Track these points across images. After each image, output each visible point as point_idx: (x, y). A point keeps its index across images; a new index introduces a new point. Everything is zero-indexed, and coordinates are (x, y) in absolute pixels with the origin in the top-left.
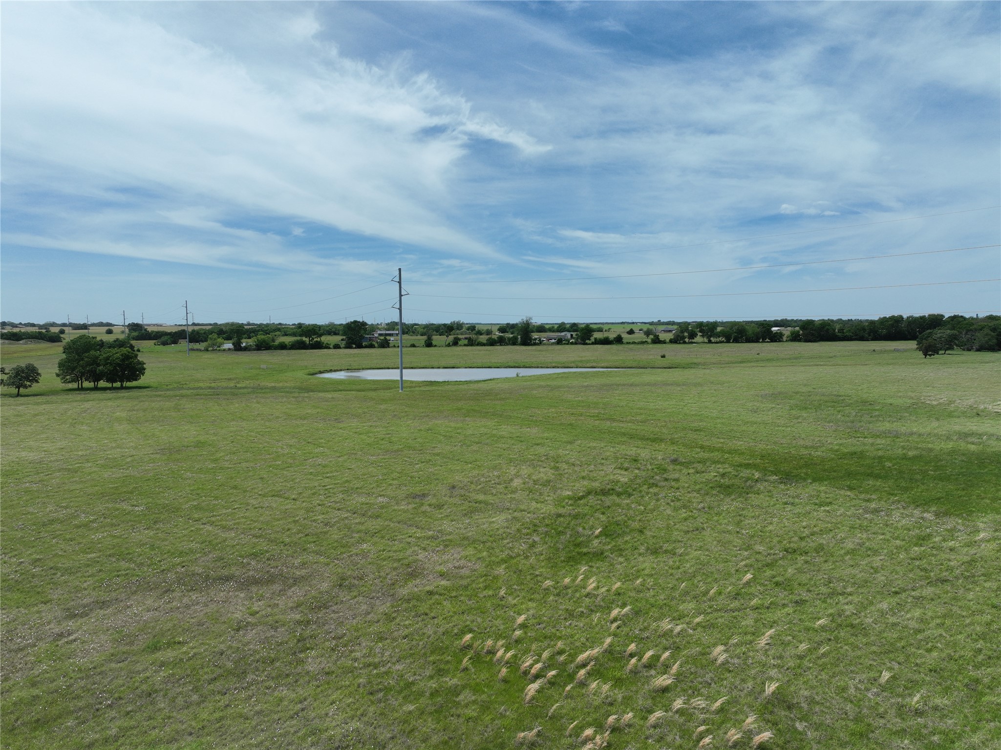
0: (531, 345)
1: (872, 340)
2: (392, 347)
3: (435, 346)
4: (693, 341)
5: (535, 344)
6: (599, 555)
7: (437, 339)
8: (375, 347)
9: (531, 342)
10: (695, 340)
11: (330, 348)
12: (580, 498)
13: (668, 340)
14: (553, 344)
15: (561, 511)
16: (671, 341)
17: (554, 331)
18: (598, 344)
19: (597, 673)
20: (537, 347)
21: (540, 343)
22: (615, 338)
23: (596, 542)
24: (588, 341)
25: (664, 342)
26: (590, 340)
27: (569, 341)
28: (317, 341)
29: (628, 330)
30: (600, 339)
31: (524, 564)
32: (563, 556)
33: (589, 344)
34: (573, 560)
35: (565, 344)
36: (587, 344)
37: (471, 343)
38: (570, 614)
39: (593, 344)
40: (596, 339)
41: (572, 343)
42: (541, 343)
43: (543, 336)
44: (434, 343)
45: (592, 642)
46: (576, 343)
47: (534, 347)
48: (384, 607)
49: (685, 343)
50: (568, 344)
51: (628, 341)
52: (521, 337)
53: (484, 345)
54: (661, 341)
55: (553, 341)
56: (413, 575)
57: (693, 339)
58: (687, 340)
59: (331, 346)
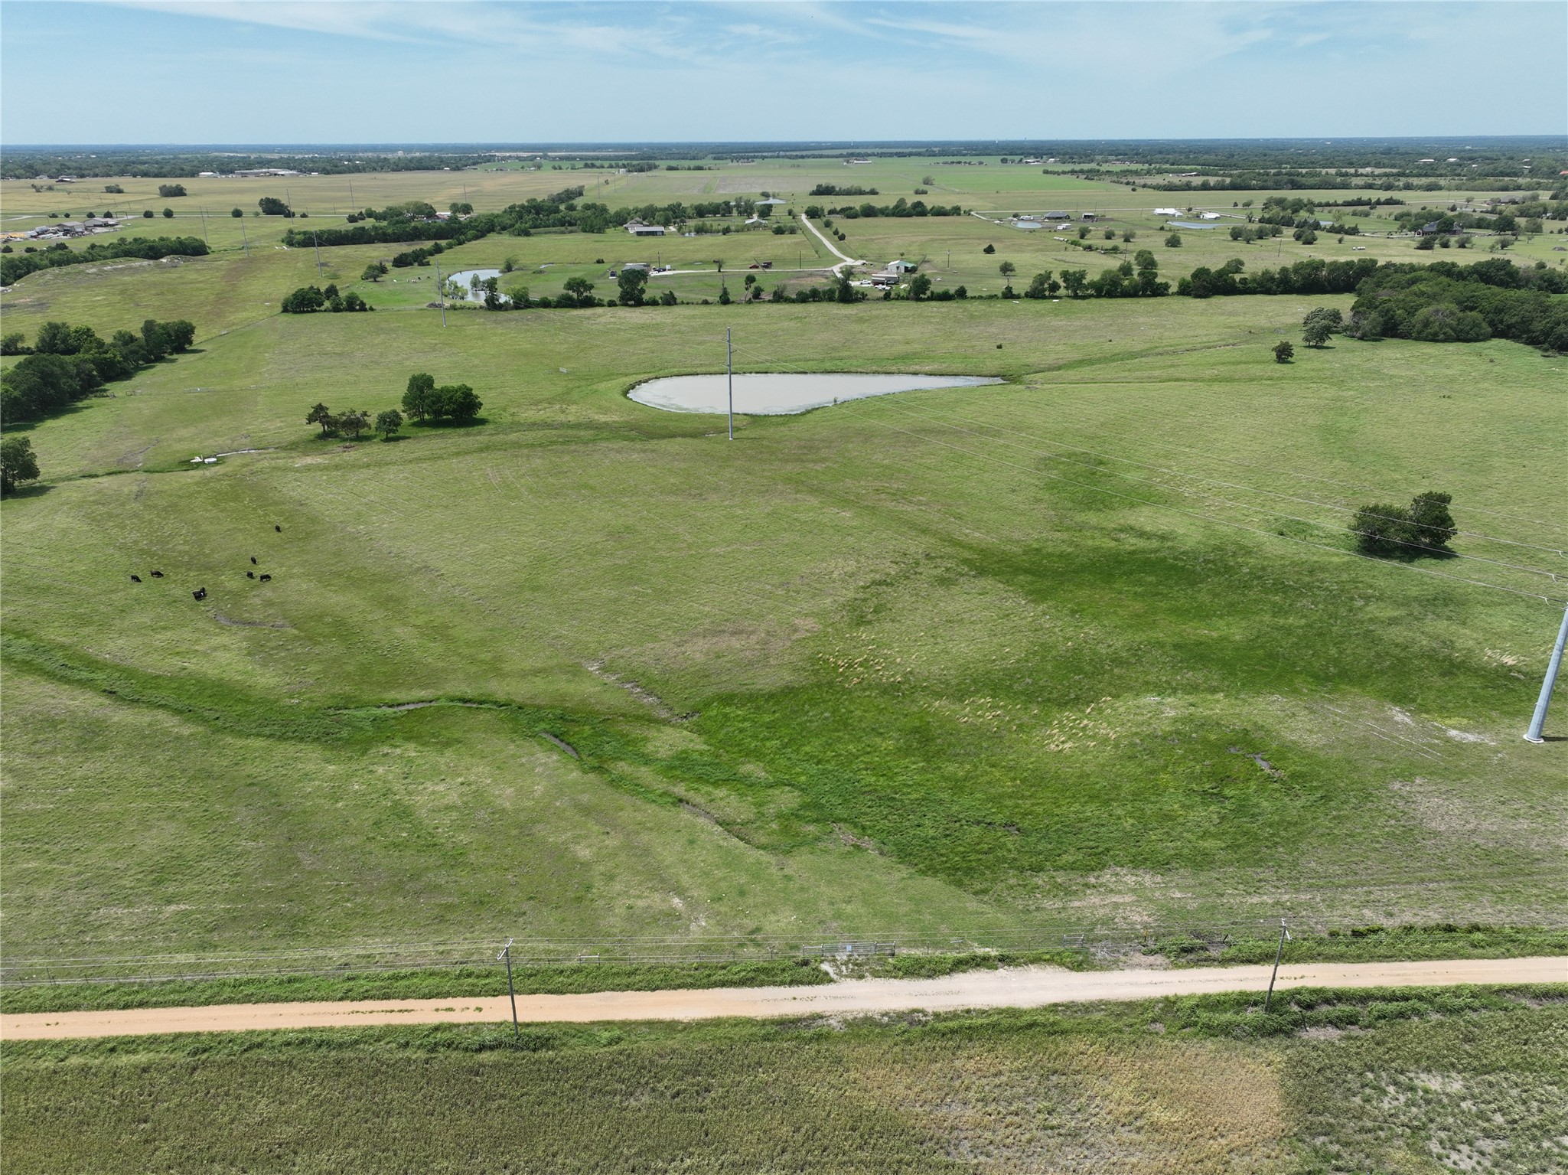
0: (852, 302)
1: (1282, 293)
2: (680, 304)
3: (733, 302)
5: (856, 301)
6: (869, 622)
8: (658, 305)
9: (851, 297)
10: (1058, 293)
11: (603, 306)
12: (868, 587)
13: (1023, 294)
14: (879, 301)
15: (857, 596)
16: (1027, 295)
18: (934, 301)
19: (861, 665)
20: (859, 305)
22: (957, 291)
23: (869, 616)
24: (922, 297)
25: (1018, 296)
26: (925, 294)
27: (899, 295)
29: (986, 246)
30: (937, 293)
31: (839, 626)
32: (855, 622)
33: (923, 301)
34: (858, 625)
35: (893, 299)
36: (920, 300)
37: (777, 297)
38: (855, 647)
39: (927, 300)
40: (932, 293)
41: (903, 298)
42: (864, 299)
44: (731, 294)
45: (861, 656)
46: (908, 299)
47: (855, 305)
48: (789, 644)
49: (1044, 297)
50: (897, 299)
51: (973, 295)
52: (841, 290)
53: (794, 302)
56: (795, 631)
57: (1056, 292)
58: (1047, 293)
59: (605, 303)
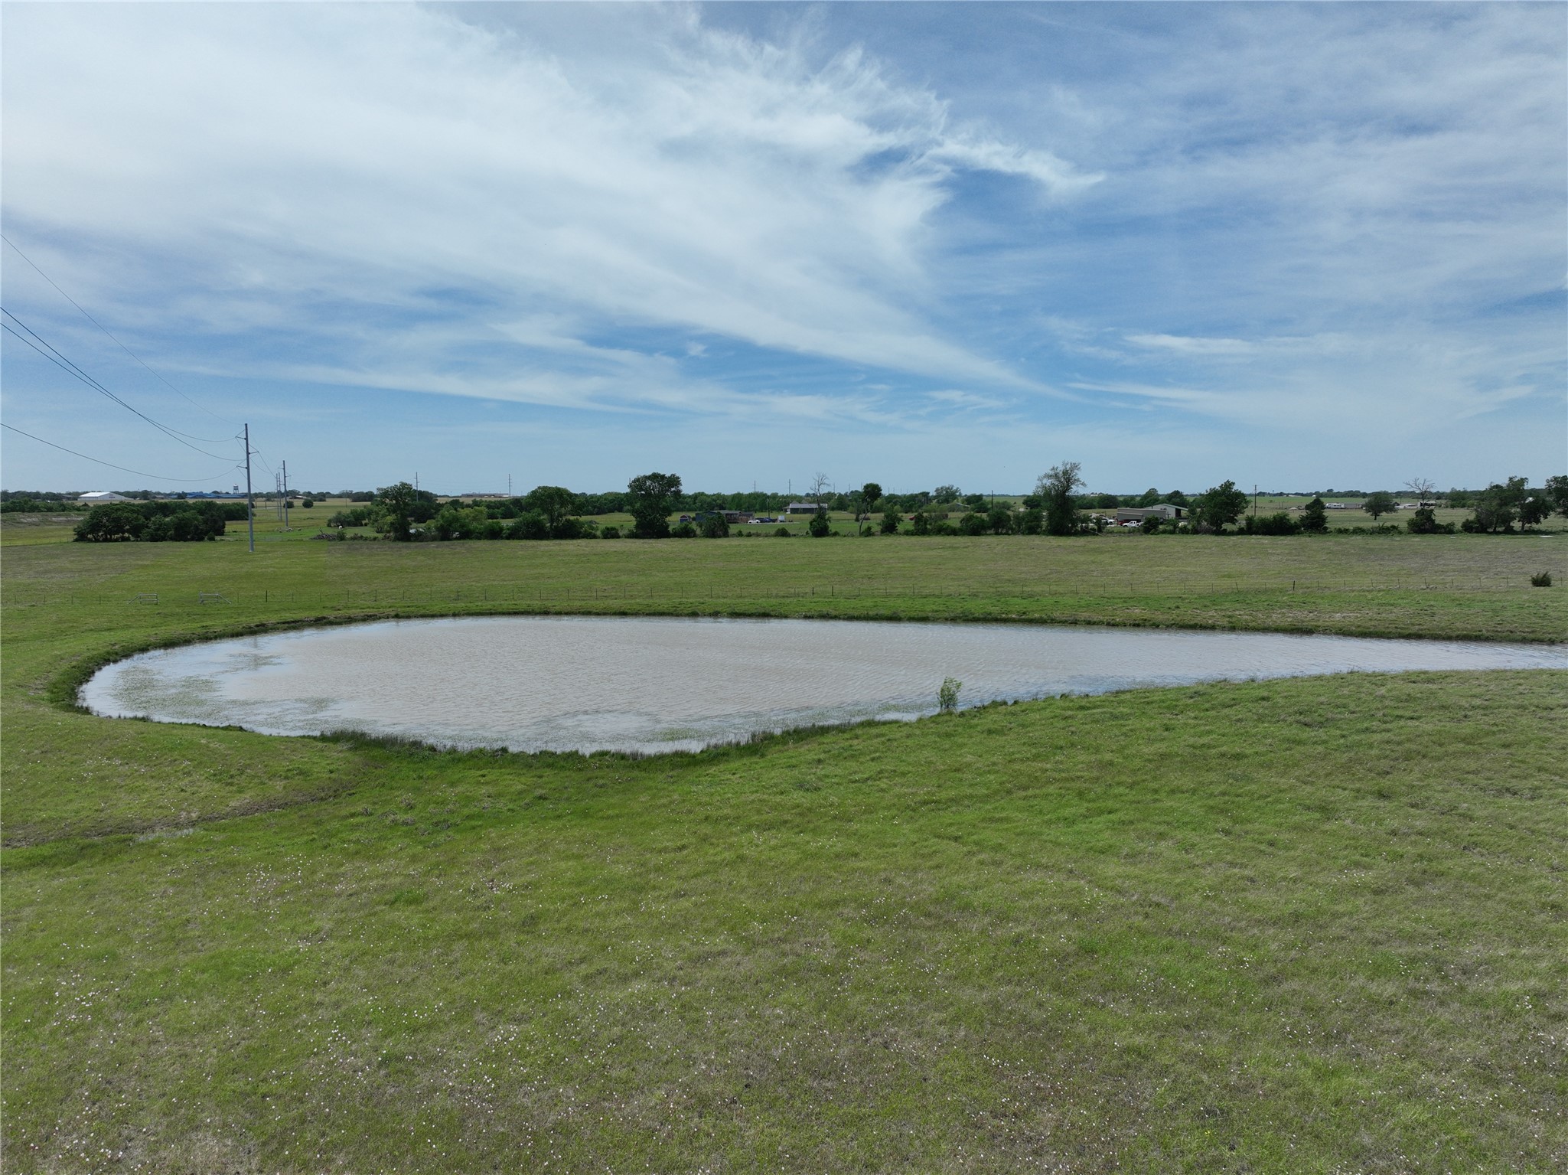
0: (1076, 534)
2: (733, 535)
3: (836, 534)
4: (1535, 526)
5: (1085, 532)
7: (839, 520)
8: (695, 536)
9: (1074, 525)
11: (595, 537)
13: (1458, 526)
14: (1132, 532)
16: (1468, 528)
17: (1133, 506)
18: (1256, 533)
20: (1090, 538)
21: (1100, 530)
22: (1303, 519)
24: (1227, 526)
25: (1448, 530)
26: (1233, 521)
27: (1175, 527)
28: (568, 521)
30: (1263, 521)
33: (1232, 533)
35: (1164, 532)
36: (1224, 533)
37: (922, 529)
39: (1241, 532)
40: (1250, 520)
41: (1184, 531)
42: (1100, 528)
43: (1110, 516)
44: (832, 527)
46: (1195, 531)
47: (1081, 541)
49: (1510, 531)
50: (1172, 532)
51: (1342, 526)
52: (1050, 517)
53: (954, 532)
54: (1439, 527)
55: (1134, 524)
57: (1538, 521)
58: (1517, 525)
59: (598, 533)
